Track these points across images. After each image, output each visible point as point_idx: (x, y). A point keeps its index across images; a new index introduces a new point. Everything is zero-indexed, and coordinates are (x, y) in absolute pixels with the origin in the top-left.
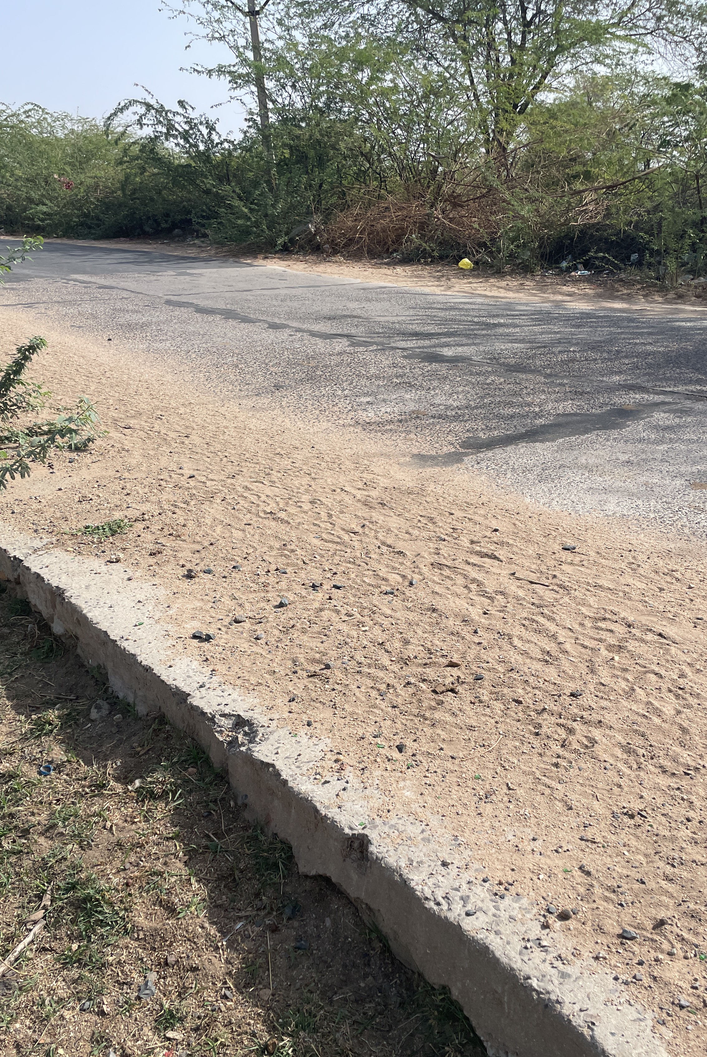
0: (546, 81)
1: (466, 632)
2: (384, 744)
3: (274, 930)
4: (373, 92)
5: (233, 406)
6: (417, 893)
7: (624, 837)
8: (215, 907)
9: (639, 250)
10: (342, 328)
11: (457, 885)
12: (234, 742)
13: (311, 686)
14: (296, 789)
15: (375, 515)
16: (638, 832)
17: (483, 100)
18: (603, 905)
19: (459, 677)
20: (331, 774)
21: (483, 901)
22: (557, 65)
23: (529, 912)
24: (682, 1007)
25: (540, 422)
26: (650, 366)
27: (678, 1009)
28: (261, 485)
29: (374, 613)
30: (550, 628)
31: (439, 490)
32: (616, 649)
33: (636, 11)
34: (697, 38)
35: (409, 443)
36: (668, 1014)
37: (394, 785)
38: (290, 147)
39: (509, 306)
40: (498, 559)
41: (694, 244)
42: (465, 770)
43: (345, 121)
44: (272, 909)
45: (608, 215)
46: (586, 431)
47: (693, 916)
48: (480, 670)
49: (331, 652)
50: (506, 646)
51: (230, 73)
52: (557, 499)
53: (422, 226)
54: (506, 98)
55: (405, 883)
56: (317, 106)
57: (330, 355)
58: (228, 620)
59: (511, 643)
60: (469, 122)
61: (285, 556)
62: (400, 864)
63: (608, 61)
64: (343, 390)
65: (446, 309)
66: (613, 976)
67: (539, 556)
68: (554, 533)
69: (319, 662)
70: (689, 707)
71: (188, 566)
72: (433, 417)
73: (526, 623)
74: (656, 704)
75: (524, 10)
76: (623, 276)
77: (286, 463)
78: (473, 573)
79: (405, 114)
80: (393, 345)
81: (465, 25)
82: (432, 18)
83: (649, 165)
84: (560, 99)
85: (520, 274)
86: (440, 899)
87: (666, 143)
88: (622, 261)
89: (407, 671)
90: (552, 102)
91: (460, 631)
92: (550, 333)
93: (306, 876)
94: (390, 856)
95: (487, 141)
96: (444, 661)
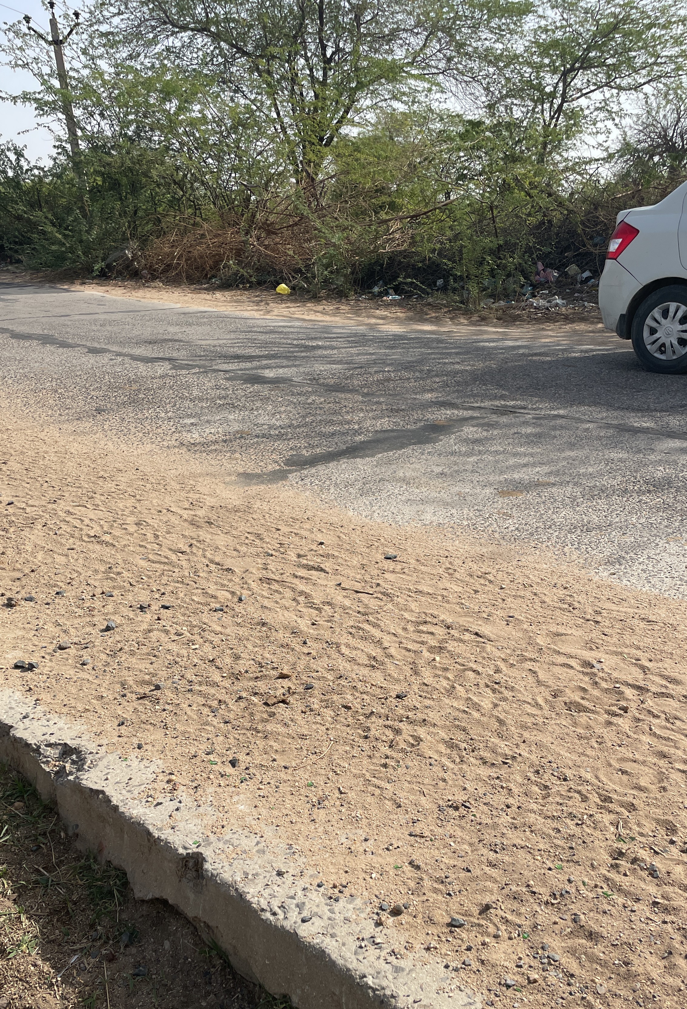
0: (349, 116)
1: (295, 643)
2: (216, 760)
3: (111, 959)
4: (181, 122)
5: (53, 431)
6: (253, 905)
7: (450, 828)
8: (48, 942)
9: (444, 276)
10: (164, 352)
11: (292, 893)
12: (61, 772)
13: (140, 708)
14: (127, 814)
15: (202, 534)
16: (463, 822)
17: (289, 132)
18: (432, 896)
19: (289, 688)
20: (163, 795)
21: (318, 906)
22: (358, 101)
23: (362, 912)
24: (508, 986)
25: (359, 438)
26: (458, 383)
27: (505, 989)
28: (83, 509)
29: (204, 630)
30: (376, 634)
31: (265, 507)
32: (437, 650)
33: (428, 51)
34: (485, 79)
35: (234, 462)
36: (496, 995)
37: (228, 801)
38: (102, 174)
39: (326, 329)
40: (325, 571)
41: (493, 270)
42: (298, 779)
43: (156, 149)
44: (108, 938)
45: (413, 243)
46: (402, 447)
47: (515, 898)
48: (309, 680)
49: (161, 672)
50: (335, 655)
51: (36, 100)
52: (378, 511)
53: (239, 253)
54: (312, 131)
55: (241, 896)
56: (126, 134)
57: (152, 378)
58: (52, 647)
59: (339, 652)
60: (277, 153)
61: (111, 579)
62: (236, 878)
63: (405, 98)
64: (167, 412)
65: (266, 333)
66: (444, 964)
67: (363, 566)
68: (376, 544)
69: (149, 683)
70: (505, 699)
71: (8, 594)
72: (257, 436)
73: (353, 631)
74: (475, 699)
75: (324, 48)
76: (430, 300)
77: (110, 486)
78: (301, 586)
79: (215, 144)
80: (214, 368)
81: (268, 61)
82: (236, 53)
83: (449, 197)
84: (364, 133)
85: (335, 298)
86: (276, 909)
87: (462, 177)
88: (429, 286)
89: (239, 686)
90: (356, 135)
91: (289, 643)
92: (366, 354)
93: (143, 901)
94: (225, 872)
95: (296, 172)
96: (275, 673)
